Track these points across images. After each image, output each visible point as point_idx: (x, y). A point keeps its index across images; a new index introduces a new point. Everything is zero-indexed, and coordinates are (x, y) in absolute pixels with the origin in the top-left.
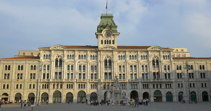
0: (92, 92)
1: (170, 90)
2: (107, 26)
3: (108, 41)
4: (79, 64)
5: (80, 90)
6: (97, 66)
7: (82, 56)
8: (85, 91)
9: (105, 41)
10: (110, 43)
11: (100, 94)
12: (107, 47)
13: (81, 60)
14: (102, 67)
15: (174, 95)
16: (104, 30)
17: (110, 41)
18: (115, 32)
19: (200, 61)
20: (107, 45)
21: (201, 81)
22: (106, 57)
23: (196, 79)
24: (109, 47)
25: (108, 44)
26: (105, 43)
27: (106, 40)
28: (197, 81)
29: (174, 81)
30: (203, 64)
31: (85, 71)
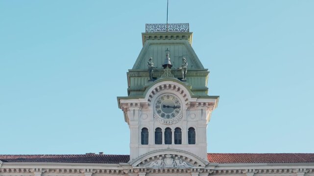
2: (168, 69)
3: (168, 130)
9: (158, 131)
10: (178, 141)
12: (164, 157)
16: (153, 89)
17: (178, 130)
18: (200, 94)
20: (164, 146)
24: (173, 157)
25: (168, 142)
26: (158, 141)
27: (163, 128)
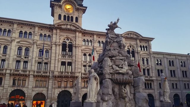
0: (37, 92)
1: (151, 91)
3: (68, 17)
4: (19, 44)
5: (16, 88)
6: (50, 51)
7: (26, 33)
8: (24, 89)
9: (65, 16)
10: (72, 21)
11: (50, 95)
12: (67, 25)
13: (23, 39)
14: (57, 52)
15: (156, 98)
17: (72, 17)
19: (181, 57)
21: (184, 81)
22: (65, 39)
23: (179, 78)
24: (70, 25)
25: (68, 20)
26: (65, 19)
27: (67, 15)
28: (179, 81)
29: (155, 79)
30: (184, 61)
31: (28, 58)
